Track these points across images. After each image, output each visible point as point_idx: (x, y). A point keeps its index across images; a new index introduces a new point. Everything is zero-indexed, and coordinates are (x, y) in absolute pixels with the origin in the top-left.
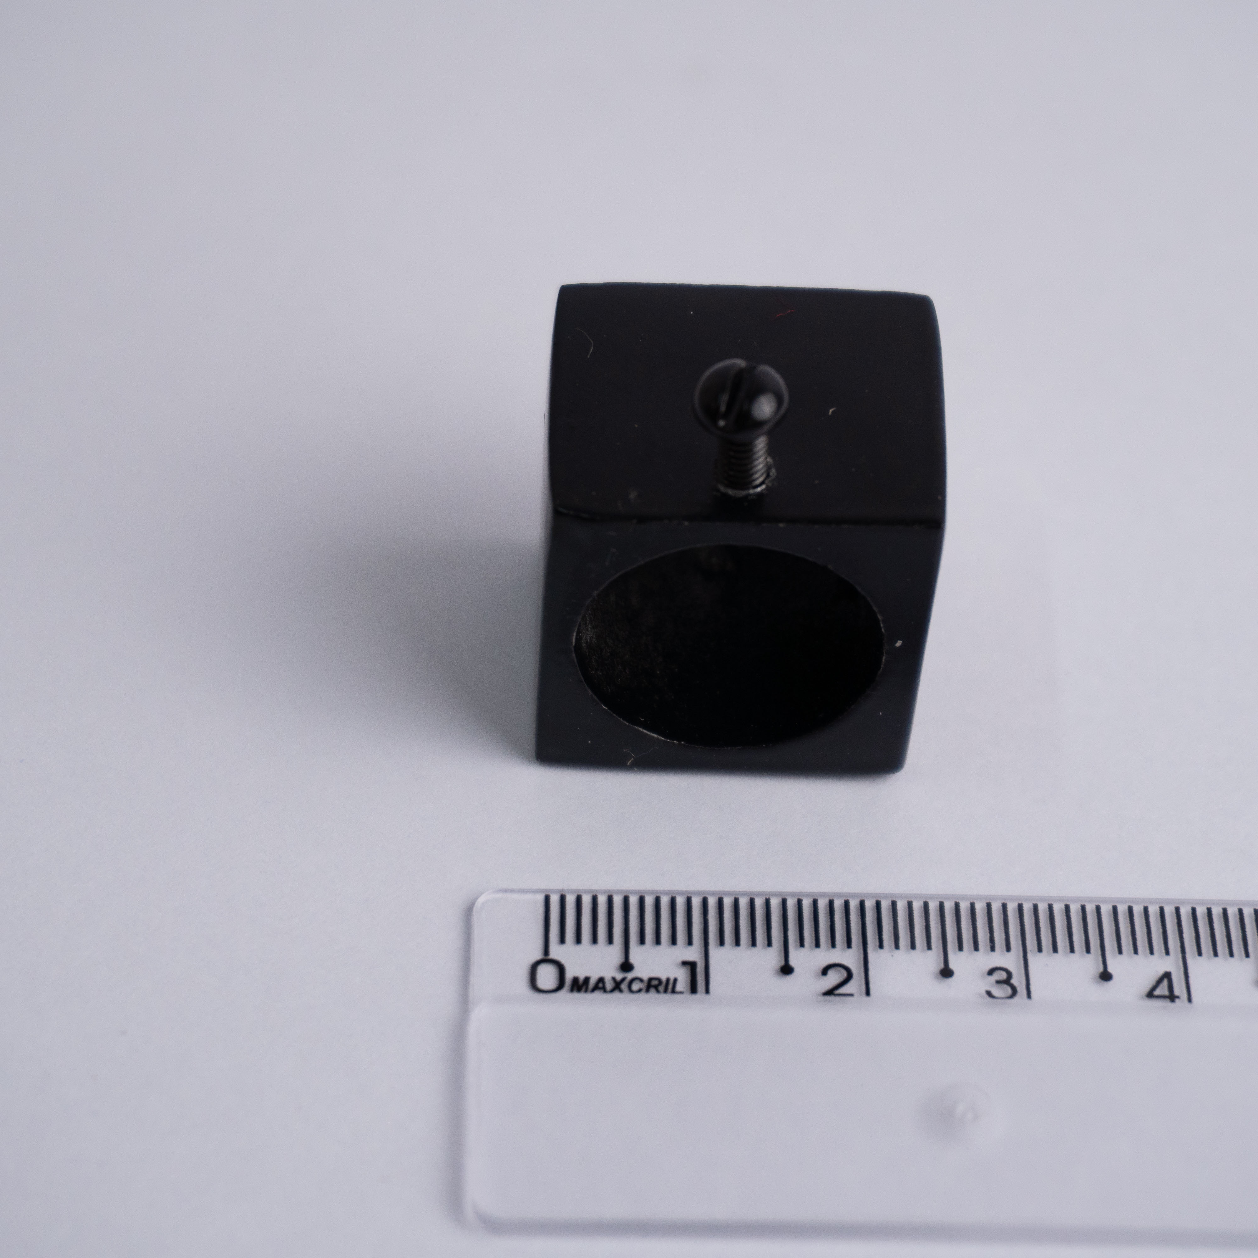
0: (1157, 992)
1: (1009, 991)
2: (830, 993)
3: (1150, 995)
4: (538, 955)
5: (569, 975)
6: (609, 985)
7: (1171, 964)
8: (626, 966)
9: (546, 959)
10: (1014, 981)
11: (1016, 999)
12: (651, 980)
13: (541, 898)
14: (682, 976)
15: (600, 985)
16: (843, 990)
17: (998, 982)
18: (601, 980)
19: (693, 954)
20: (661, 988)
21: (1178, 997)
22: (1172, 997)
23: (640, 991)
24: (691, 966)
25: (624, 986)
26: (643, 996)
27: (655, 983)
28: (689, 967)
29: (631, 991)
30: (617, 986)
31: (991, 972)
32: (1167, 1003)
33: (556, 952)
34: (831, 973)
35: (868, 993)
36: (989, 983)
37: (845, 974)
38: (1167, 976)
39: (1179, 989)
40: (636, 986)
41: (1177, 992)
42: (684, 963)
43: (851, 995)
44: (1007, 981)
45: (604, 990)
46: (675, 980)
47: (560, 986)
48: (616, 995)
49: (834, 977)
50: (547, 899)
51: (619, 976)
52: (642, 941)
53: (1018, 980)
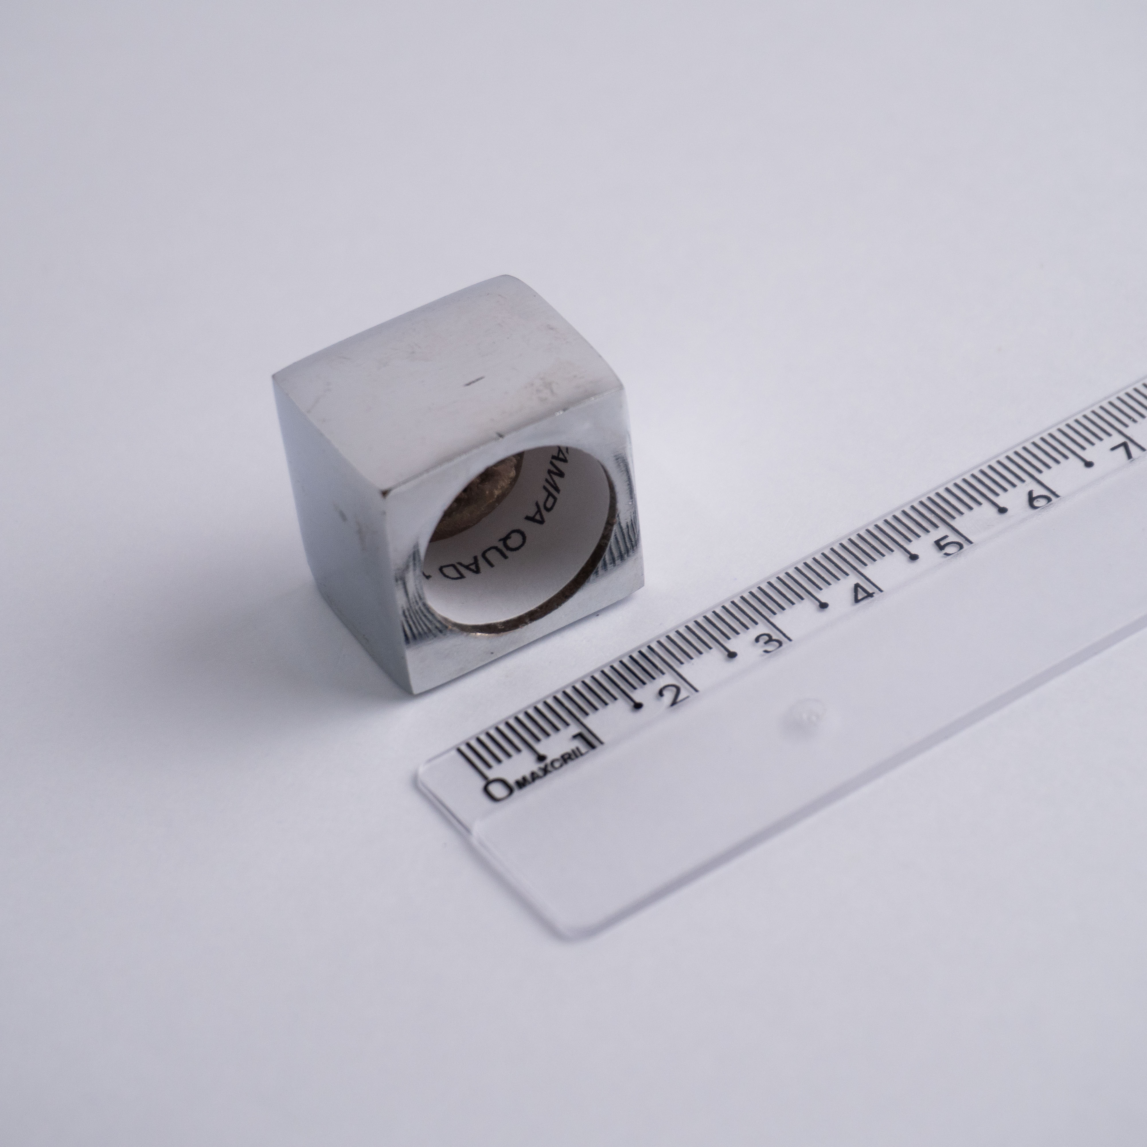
0: (860, 597)
1: (777, 644)
2: (674, 703)
3: (857, 601)
4: (482, 783)
5: (511, 781)
6: (540, 773)
7: (853, 579)
8: (541, 758)
9: (488, 782)
10: (774, 637)
11: (784, 646)
12: (563, 757)
13: (454, 753)
14: (577, 744)
15: (534, 776)
16: (681, 697)
17: (766, 643)
18: (533, 774)
19: (574, 729)
20: (573, 756)
21: (874, 593)
22: (870, 595)
23: (561, 766)
24: (579, 736)
25: (549, 768)
26: (565, 767)
27: (566, 757)
28: (579, 737)
29: (556, 769)
30: (546, 771)
31: (757, 640)
32: (870, 599)
33: (491, 774)
34: (665, 692)
35: (696, 690)
36: (761, 647)
37: (674, 689)
38: (857, 586)
39: (870, 589)
40: (557, 765)
41: (871, 591)
42: (575, 737)
43: (687, 697)
44: (770, 639)
45: (539, 777)
46: (578, 749)
47: (511, 790)
48: (549, 776)
49: (669, 696)
50: (459, 751)
51: (542, 765)
52: (538, 740)
53: (776, 635)
